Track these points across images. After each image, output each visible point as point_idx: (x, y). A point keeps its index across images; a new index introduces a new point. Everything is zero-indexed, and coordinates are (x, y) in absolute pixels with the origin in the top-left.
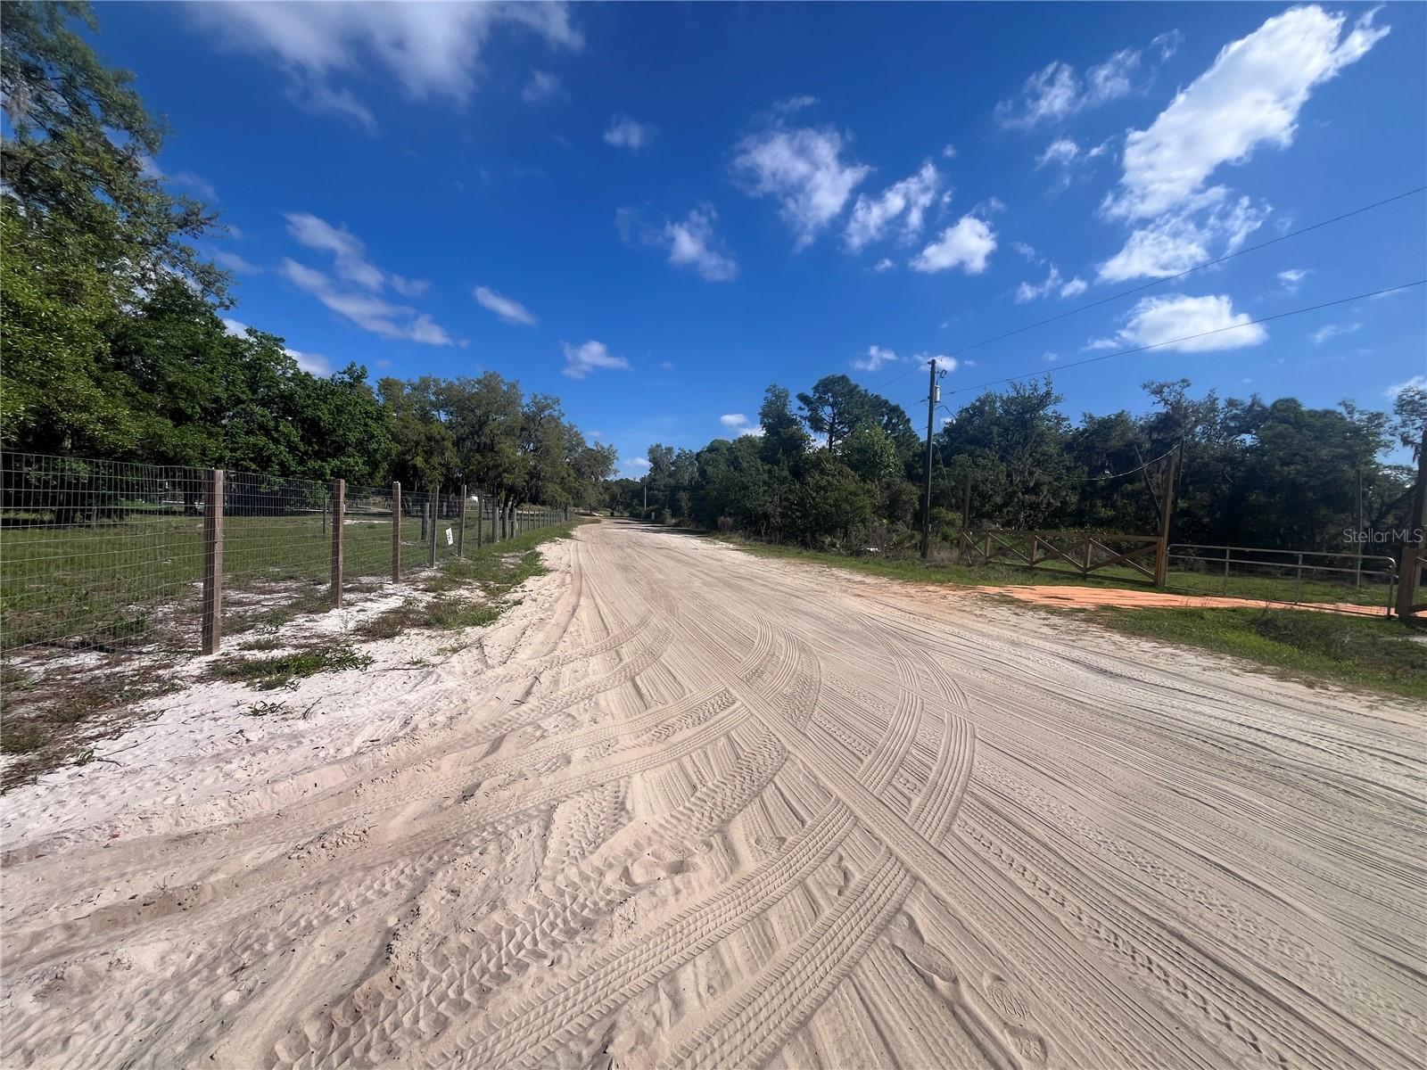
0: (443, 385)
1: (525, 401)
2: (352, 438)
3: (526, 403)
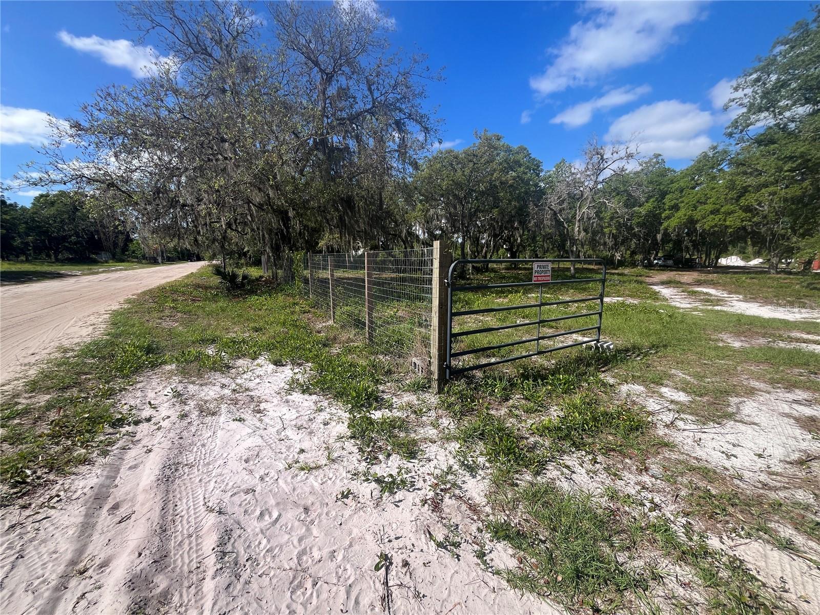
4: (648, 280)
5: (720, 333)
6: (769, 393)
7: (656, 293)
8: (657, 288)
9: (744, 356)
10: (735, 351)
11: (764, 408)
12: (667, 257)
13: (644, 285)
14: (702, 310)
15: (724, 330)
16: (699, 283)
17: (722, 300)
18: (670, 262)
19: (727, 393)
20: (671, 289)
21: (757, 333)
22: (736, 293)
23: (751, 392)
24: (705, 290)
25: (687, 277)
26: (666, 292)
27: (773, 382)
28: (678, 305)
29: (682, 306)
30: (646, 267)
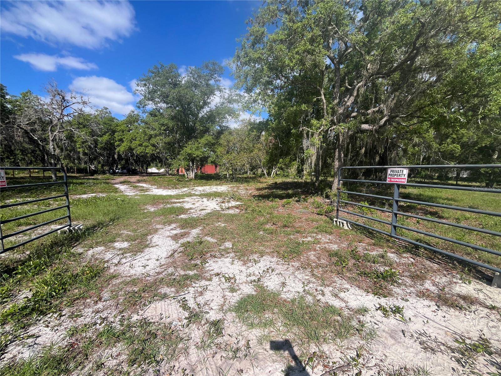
4: (113, 181)
5: (146, 205)
6: (163, 229)
7: (117, 189)
8: (117, 186)
9: (155, 214)
10: (151, 213)
11: (161, 236)
12: (123, 168)
13: (110, 185)
14: (139, 195)
15: (148, 204)
16: (139, 181)
17: (148, 189)
18: (125, 171)
19: (147, 235)
20: (125, 186)
21: (160, 202)
22: (154, 185)
23: (156, 231)
24: (141, 185)
25: (134, 179)
26: (122, 187)
27: (164, 224)
28: (128, 194)
29: (131, 194)
30: (112, 174)
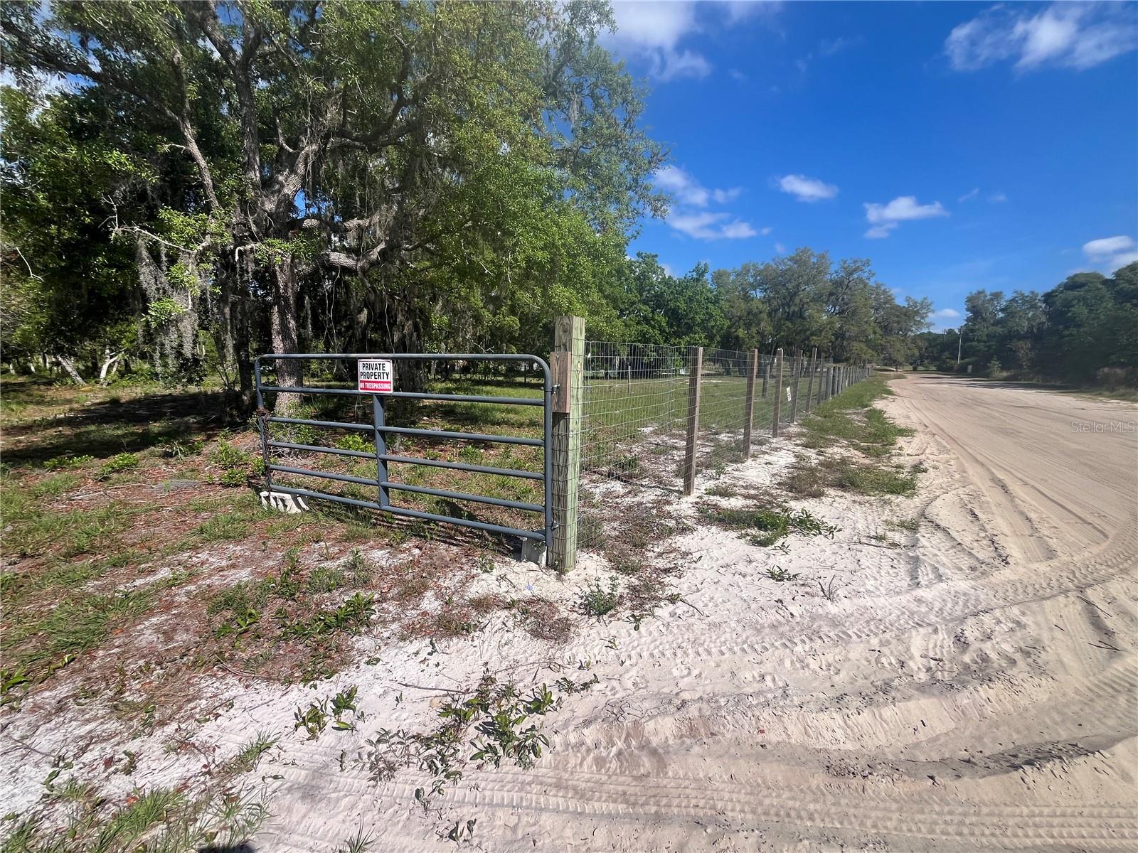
0: (762, 267)
1: (832, 269)
2: (698, 318)
3: (834, 270)
